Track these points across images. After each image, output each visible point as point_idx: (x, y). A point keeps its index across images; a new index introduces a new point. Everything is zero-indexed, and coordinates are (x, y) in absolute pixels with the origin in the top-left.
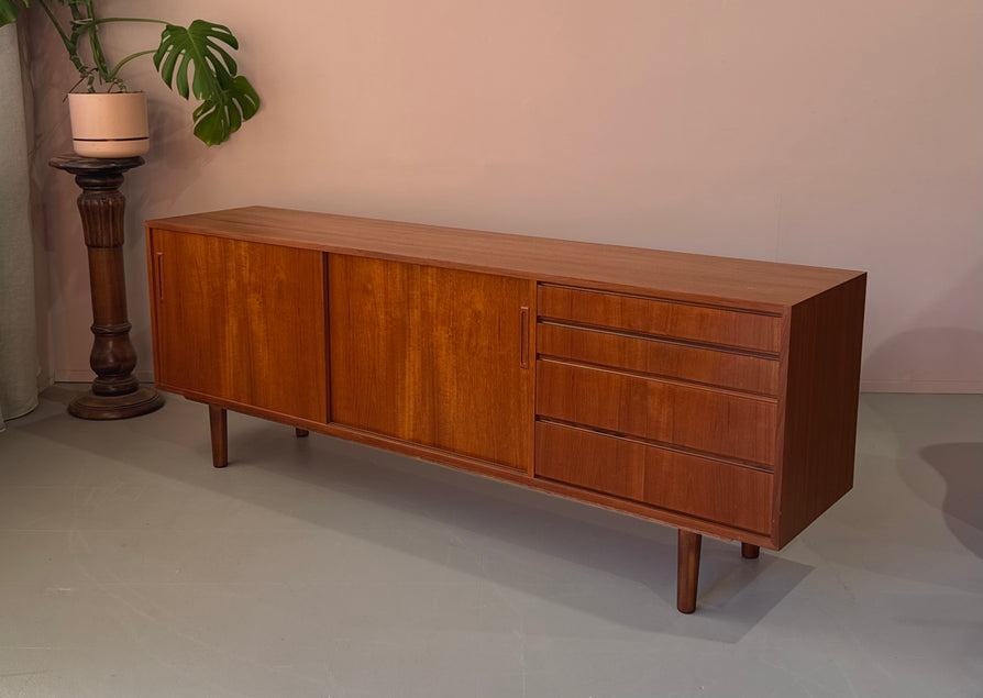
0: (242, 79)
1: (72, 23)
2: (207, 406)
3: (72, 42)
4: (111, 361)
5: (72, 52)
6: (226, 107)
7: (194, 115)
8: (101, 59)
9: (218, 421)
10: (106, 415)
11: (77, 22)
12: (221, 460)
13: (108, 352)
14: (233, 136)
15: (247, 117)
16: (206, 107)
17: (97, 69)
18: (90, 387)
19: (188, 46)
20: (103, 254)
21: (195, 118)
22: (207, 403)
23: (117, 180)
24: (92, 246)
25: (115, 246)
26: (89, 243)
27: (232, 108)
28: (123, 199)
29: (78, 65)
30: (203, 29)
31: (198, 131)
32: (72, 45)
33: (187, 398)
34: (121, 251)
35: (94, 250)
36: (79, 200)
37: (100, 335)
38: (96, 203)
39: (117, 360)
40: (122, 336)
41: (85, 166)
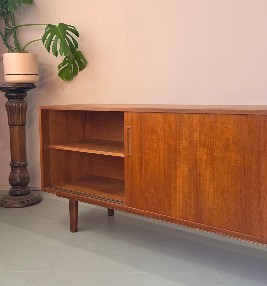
0: (79, 52)
1: (5, 28)
2: (68, 200)
3: (5, 36)
4: (18, 179)
5: (5, 40)
6: (72, 64)
7: (59, 66)
8: (17, 44)
9: (73, 207)
10: (15, 205)
11: (7, 28)
12: (74, 229)
13: (17, 175)
14: (74, 78)
15: (81, 70)
16: (64, 63)
17: (16, 48)
18: (8, 193)
19: (57, 33)
20: (16, 129)
21: (59, 68)
22: (67, 198)
23: (23, 94)
24: (11, 125)
25: (22, 125)
26: (10, 124)
27: (75, 65)
28: (26, 103)
29: (7, 45)
30: (63, 27)
31: (60, 74)
32: (5, 38)
33: (57, 195)
34: (25, 128)
35: (12, 127)
36: (6, 104)
37: (13, 167)
38: (14, 105)
39: (21, 178)
40: (24, 167)
41: (9, 87)
